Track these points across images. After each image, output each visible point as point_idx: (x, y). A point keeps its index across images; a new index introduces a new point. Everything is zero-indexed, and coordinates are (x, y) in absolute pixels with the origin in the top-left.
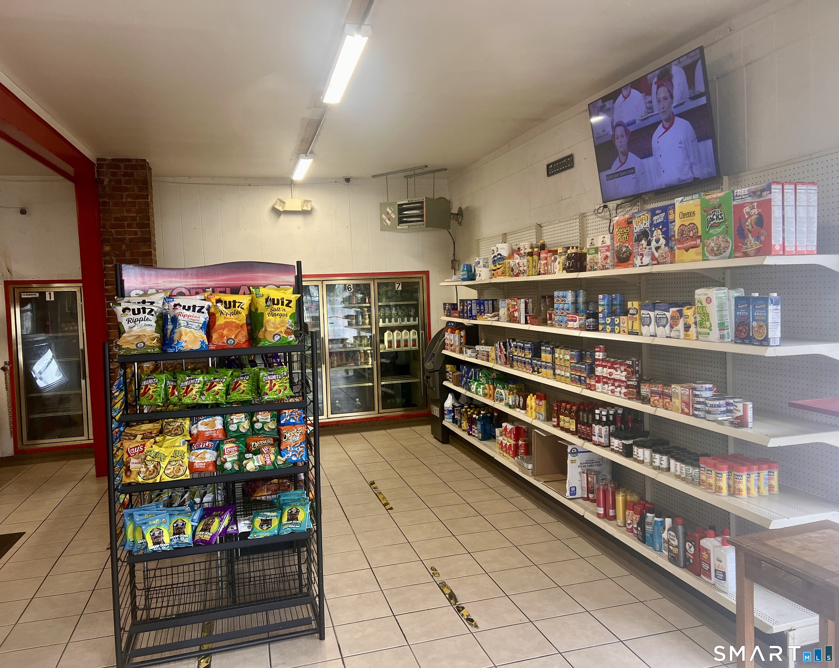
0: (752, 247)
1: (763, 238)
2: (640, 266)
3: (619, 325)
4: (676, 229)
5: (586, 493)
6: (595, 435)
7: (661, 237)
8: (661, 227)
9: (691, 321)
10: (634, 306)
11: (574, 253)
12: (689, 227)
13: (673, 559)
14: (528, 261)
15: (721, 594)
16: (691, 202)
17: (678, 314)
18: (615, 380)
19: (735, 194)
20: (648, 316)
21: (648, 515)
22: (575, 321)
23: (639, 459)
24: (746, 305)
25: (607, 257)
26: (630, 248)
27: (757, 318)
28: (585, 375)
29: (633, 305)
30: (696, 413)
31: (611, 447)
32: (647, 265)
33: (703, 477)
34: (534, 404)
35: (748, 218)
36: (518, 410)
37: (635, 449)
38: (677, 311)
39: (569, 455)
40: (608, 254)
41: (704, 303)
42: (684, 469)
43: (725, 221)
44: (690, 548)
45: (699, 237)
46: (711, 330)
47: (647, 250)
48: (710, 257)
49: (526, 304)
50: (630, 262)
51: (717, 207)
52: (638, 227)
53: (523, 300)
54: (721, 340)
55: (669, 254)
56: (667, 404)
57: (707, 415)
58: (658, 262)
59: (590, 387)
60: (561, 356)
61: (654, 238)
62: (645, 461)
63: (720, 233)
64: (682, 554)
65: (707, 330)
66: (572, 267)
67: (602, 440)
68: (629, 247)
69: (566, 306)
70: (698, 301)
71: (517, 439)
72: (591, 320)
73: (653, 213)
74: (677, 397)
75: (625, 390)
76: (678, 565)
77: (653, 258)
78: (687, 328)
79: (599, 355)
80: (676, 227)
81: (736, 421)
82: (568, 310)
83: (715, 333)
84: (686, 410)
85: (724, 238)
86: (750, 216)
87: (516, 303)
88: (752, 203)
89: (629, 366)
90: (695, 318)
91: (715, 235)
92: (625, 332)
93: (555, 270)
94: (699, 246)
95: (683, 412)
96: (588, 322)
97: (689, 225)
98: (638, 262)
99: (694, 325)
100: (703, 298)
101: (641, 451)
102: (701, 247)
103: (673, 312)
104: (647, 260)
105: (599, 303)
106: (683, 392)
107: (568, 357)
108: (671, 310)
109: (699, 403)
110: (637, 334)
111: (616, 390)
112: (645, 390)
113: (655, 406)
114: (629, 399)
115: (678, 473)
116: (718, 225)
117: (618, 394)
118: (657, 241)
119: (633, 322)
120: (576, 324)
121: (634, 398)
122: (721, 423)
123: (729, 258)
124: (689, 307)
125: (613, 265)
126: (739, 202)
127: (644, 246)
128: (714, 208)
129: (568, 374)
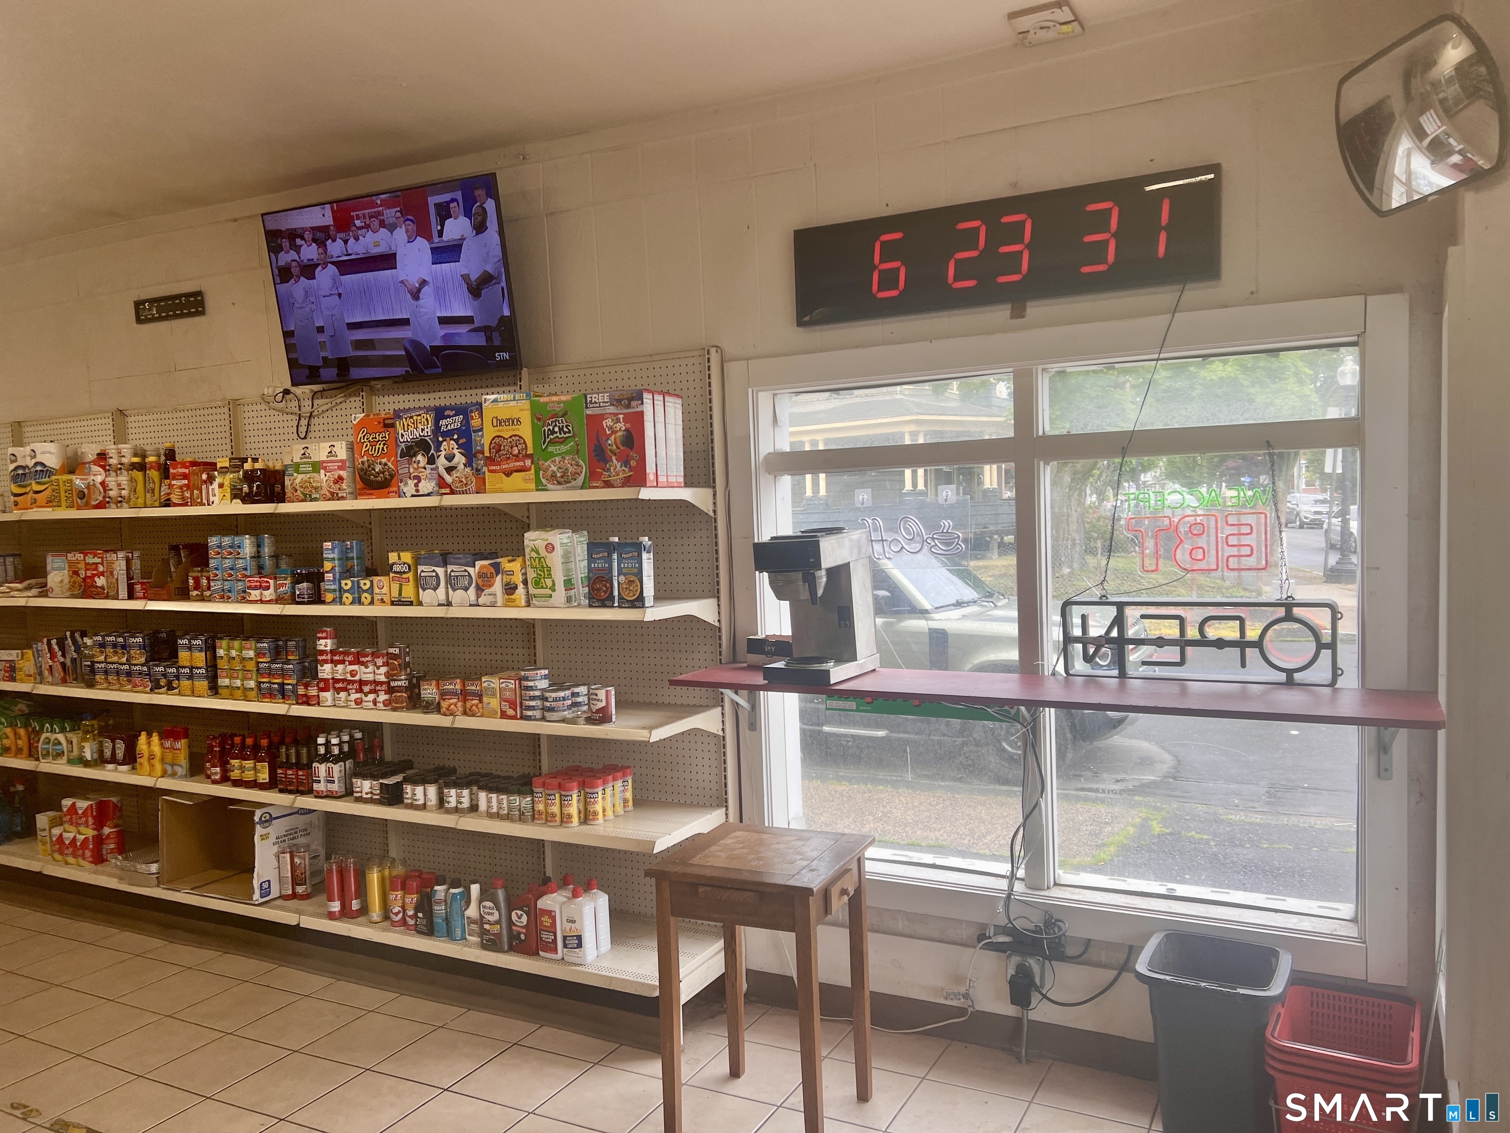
0: (618, 475)
1: (633, 463)
2: (413, 496)
3: (371, 590)
4: (486, 441)
5: (290, 887)
6: (319, 782)
7: (456, 451)
8: (456, 437)
9: (518, 579)
10: (403, 560)
11: (260, 470)
12: (510, 440)
13: (490, 944)
14: (132, 480)
15: (577, 968)
16: (513, 403)
17: (493, 570)
18: (362, 683)
19: (589, 399)
20: (434, 574)
21: (437, 888)
22: (268, 588)
23: (418, 803)
24: (606, 554)
25: (340, 478)
26: (392, 467)
27: (624, 571)
28: (294, 682)
29: (400, 558)
30: (529, 713)
31: (355, 795)
32: (429, 495)
33: (540, 807)
34: (156, 748)
35: (610, 435)
36: (110, 767)
37: (408, 788)
38: (490, 564)
39: (258, 826)
40: (343, 473)
41: (543, 552)
42: (505, 802)
43: (574, 436)
44: (520, 917)
45: (530, 456)
46: (554, 590)
47: (428, 471)
48: (550, 486)
49: (128, 561)
50: (392, 489)
51: (560, 415)
52: (407, 432)
53: (121, 554)
54: (568, 605)
55: (474, 479)
56: (474, 707)
57: (547, 714)
58: (451, 489)
59: (307, 701)
60: (234, 653)
61: (443, 453)
62: (429, 803)
63: (567, 452)
64: (505, 932)
65: (548, 591)
66: (256, 495)
67: (335, 787)
68: (389, 464)
69: (240, 564)
70: (533, 550)
71: (99, 824)
72: (305, 585)
73: (440, 413)
74: (494, 695)
75: (386, 697)
76: (500, 950)
77: (442, 483)
78: (510, 589)
79: (325, 644)
80: (486, 439)
81: (597, 716)
82: (246, 569)
83: (560, 594)
84: (511, 712)
85: (573, 459)
86: (614, 432)
87: (99, 560)
88: (616, 415)
89: (394, 657)
90: (525, 574)
91: (558, 455)
92: (384, 602)
93: (212, 499)
94: (529, 469)
95: (504, 715)
96: (299, 590)
97: (511, 437)
98: (409, 488)
99: (522, 585)
100: (541, 545)
101: (419, 790)
102: (533, 471)
103: (482, 567)
104: (427, 486)
105: (325, 556)
106: (503, 685)
107: (251, 654)
108: (478, 564)
109: (533, 698)
110: (411, 603)
111: (365, 699)
112: (429, 691)
113: (451, 714)
114: (395, 709)
115: (495, 810)
116: (564, 441)
117: (371, 705)
118: (450, 458)
119: (401, 585)
120: (269, 594)
121: (403, 708)
122: (572, 721)
123: (582, 488)
124: (510, 558)
125: (352, 493)
126: (597, 411)
127: (422, 464)
128: (555, 415)
129: (252, 684)
